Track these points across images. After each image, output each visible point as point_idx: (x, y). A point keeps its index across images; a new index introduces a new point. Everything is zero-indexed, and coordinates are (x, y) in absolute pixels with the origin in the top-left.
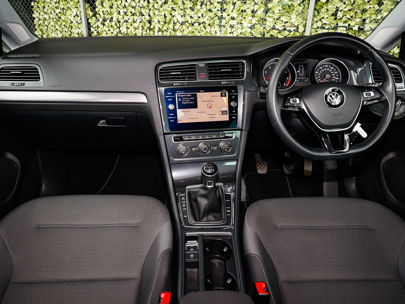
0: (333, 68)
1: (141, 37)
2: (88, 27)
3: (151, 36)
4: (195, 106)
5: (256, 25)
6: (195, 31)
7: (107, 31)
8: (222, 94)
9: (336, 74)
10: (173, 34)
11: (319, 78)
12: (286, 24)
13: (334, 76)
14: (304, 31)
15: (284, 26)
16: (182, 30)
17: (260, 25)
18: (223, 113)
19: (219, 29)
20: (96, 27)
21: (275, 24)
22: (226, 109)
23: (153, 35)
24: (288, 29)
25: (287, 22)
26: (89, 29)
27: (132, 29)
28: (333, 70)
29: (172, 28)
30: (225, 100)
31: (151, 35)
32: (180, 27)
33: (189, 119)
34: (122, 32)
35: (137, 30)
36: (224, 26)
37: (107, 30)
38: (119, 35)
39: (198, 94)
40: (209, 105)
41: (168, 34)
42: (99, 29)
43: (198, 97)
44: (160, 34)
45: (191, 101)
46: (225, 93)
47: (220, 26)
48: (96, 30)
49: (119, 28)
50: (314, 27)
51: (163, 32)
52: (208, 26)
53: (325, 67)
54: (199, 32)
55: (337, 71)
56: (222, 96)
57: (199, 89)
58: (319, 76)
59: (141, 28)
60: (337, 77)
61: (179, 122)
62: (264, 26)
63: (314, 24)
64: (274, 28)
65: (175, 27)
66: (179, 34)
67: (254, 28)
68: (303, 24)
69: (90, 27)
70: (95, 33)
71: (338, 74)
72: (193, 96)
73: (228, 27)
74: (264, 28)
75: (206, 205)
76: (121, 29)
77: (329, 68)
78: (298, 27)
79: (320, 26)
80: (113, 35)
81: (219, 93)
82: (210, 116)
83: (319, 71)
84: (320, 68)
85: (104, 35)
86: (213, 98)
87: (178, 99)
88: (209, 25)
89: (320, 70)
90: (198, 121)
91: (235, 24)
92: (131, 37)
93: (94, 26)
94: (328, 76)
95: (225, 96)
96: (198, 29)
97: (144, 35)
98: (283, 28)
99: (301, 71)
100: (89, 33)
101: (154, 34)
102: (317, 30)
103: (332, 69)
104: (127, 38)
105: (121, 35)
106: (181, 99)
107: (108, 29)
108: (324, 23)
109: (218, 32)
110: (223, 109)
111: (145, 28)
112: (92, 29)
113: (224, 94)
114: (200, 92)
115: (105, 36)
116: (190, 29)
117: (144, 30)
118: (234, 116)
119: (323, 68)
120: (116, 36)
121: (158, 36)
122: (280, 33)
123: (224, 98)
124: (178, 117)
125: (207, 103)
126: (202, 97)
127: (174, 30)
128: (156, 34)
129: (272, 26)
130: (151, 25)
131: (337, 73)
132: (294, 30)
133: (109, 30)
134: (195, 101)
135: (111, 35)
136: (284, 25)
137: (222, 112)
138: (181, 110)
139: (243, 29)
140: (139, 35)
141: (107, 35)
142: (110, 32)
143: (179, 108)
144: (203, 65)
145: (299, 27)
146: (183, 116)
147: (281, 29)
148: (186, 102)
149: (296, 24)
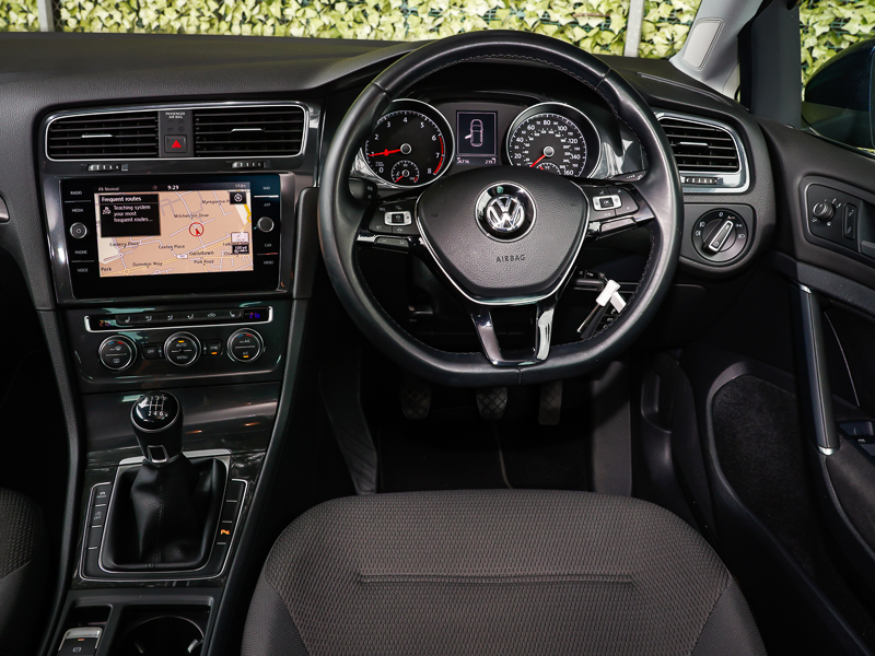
0: (564, 128)
1: (197, 37)
2: (54, 6)
3: (223, 36)
4: (152, 228)
5: (498, 11)
6: (339, 23)
7: (103, 18)
8: (232, 195)
9: (573, 146)
10: (281, 30)
11: (527, 156)
12: (579, 10)
13: (567, 150)
14: (625, 29)
15: (572, 14)
16: (304, 21)
17: (508, 11)
18: (236, 248)
19: (403, 20)
20: (74, 8)
21: (550, 7)
22: (245, 236)
23: (228, 33)
24: (582, 22)
25: (580, 4)
26: (56, 14)
27: (170, 14)
28: (564, 134)
29: (279, 16)
30: (244, 212)
31: (221, 32)
32: (300, 13)
33: (135, 265)
34: (145, 22)
35: (184, 19)
36: (415, 13)
37: (104, 15)
38: (137, 30)
39: (162, 196)
40: (195, 226)
41: (268, 32)
42: (83, 11)
43: (161, 204)
44: (246, 30)
45: (141, 214)
46: (244, 195)
47: (405, 12)
48: (75, 17)
49: (138, 12)
50: (649, 18)
51: (254, 25)
52: (374, 11)
53: (542, 126)
54: (350, 27)
55: (576, 136)
56: (233, 201)
57: (164, 183)
58: (527, 149)
59: (194, 14)
60: (575, 153)
61: (103, 274)
62: (520, 14)
63: (652, 11)
64: (545, 20)
65: (287, 12)
66: (296, 31)
67: (493, 18)
68: (621, 10)
69: (60, 6)
70: (72, 24)
71: (580, 144)
72: (145, 199)
73: (425, 16)
74: (522, 18)
75: (154, 515)
76: (142, 14)
77: (555, 128)
78: (608, 18)
79: (666, 16)
80: (123, 30)
81: (224, 195)
82: (198, 258)
83: (525, 137)
84: (529, 128)
85: (97, 28)
86: (207, 209)
87: (102, 208)
88: (376, 8)
89: (530, 133)
90: (160, 273)
91: (444, 7)
92: (171, 35)
93: (70, 6)
94: (549, 150)
95: (244, 201)
96: (346, 18)
97: (203, 33)
98: (571, 19)
99: (476, 136)
100: (55, 23)
101: (230, 29)
102: (659, 25)
103: (562, 132)
104: (158, 38)
105: (143, 31)
106: (111, 208)
107: (106, 14)
108: (677, 8)
109: (399, 26)
110: (235, 239)
111: (207, 14)
112: (65, 14)
113: (238, 198)
114: (167, 190)
115: (99, 31)
116: (326, 19)
117: (202, 19)
118: (268, 258)
119: (538, 128)
120: (130, 33)
121: (240, 36)
122: (562, 32)
123: (240, 208)
124: (101, 260)
125: (189, 221)
126: (173, 203)
127: (283, 21)
128: (236, 30)
129: (541, 13)
130: (221, 6)
131: (575, 141)
132: (599, 25)
133: (111, 17)
134: (154, 214)
135: (114, 30)
136: (571, 10)
137: (234, 248)
138: (110, 240)
139: (466, 21)
140: (191, 30)
141: (106, 30)
142: (112, 22)
143: (103, 236)
144: (179, 116)
145: (612, 16)
146: (116, 257)
147: (564, 21)
148: (124, 217)
149: (603, 10)
